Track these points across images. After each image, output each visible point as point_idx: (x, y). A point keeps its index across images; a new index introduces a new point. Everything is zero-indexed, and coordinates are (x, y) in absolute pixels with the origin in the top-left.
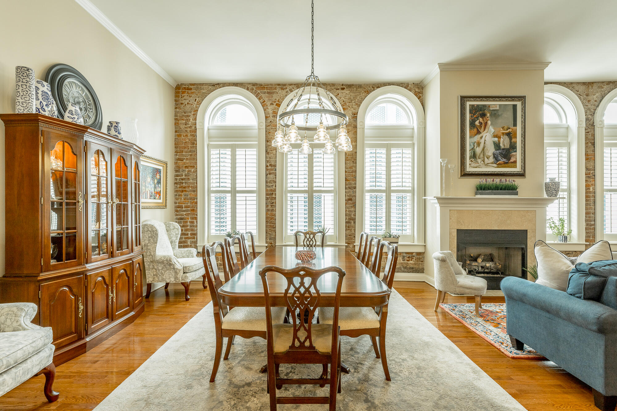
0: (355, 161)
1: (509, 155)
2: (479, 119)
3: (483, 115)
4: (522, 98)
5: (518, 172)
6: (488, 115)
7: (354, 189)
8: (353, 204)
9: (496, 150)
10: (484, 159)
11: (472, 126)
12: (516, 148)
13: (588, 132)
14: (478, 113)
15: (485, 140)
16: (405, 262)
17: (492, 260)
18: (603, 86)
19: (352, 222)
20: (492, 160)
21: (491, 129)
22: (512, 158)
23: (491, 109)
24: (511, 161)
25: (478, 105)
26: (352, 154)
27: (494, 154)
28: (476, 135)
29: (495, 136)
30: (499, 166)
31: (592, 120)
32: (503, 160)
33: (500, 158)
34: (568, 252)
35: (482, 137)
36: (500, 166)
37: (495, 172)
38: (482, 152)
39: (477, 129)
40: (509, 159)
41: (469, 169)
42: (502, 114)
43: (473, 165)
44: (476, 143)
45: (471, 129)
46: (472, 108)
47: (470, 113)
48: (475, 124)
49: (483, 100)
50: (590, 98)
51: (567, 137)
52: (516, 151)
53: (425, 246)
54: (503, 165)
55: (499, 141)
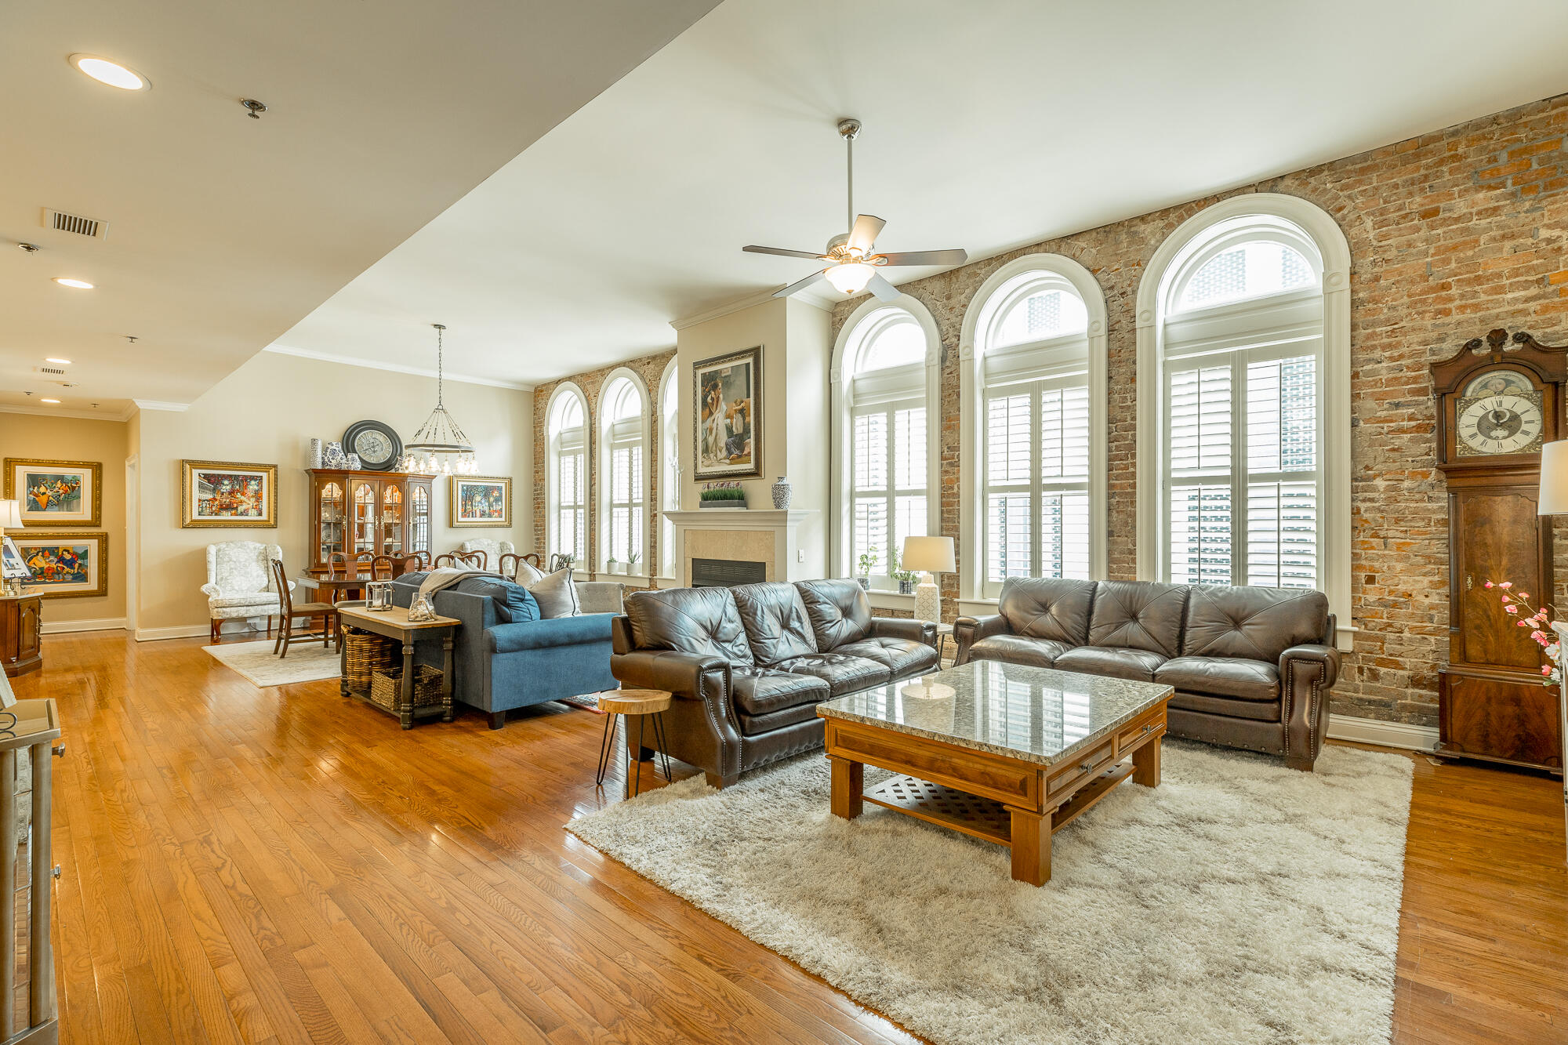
1: (742, 443)
2: (711, 393)
3: (715, 387)
4: (756, 352)
5: (750, 469)
6: (720, 385)
9: (729, 438)
10: (716, 453)
13: (951, 373)
14: (710, 384)
15: (717, 424)
18: (979, 271)
20: (724, 453)
21: (723, 406)
22: (746, 448)
23: (723, 375)
24: (745, 452)
27: (726, 444)
28: (708, 417)
29: (729, 416)
30: (733, 462)
32: (735, 453)
33: (733, 449)
35: (714, 420)
37: (728, 471)
38: (715, 443)
39: (709, 408)
40: (743, 451)
41: (702, 470)
42: (734, 381)
43: (707, 462)
44: (708, 430)
48: (707, 402)
49: (715, 364)
50: (953, 302)
52: (750, 438)
54: (737, 460)
55: (732, 424)
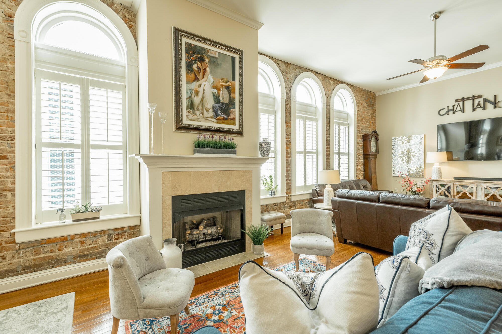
0: (12, 94)
1: (228, 110)
2: (197, 63)
3: (202, 60)
4: (240, 52)
5: (237, 129)
6: (207, 60)
7: (12, 140)
8: (10, 164)
9: (216, 103)
10: (203, 112)
11: (189, 70)
12: (234, 104)
13: (287, 104)
14: (196, 55)
15: (204, 90)
16: (111, 242)
17: (214, 225)
19: (9, 195)
20: (211, 113)
21: (210, 78)
22: (231, 115)
23: (210, 55)
24: (231, 117)
25: (195, 46)
26: (7, 83)
27: (213, 108)
28: (193, 81)
29: (215, 87)
31: (290, 94)
32: (222, 116)
33: (219, 113)
34: (275, 204)
35: (200, 86)
36: (219, 121)
37: (215, 127)
38: (201, 103)
39: (195, 74)
40: (228, 115)
41: (186, 121)
42: (221, 64)
43: (191, 117)
44: (194, 92)
45: (188, 72)
46: (189, 48)
47: (187, 52)
48: (192, 68)
49: (201, 41)
50: (288, 76)
51: (274, 106)
52: (235, 108)
53: (140, 217)
54: (223, 121)
55: (219, 94)
